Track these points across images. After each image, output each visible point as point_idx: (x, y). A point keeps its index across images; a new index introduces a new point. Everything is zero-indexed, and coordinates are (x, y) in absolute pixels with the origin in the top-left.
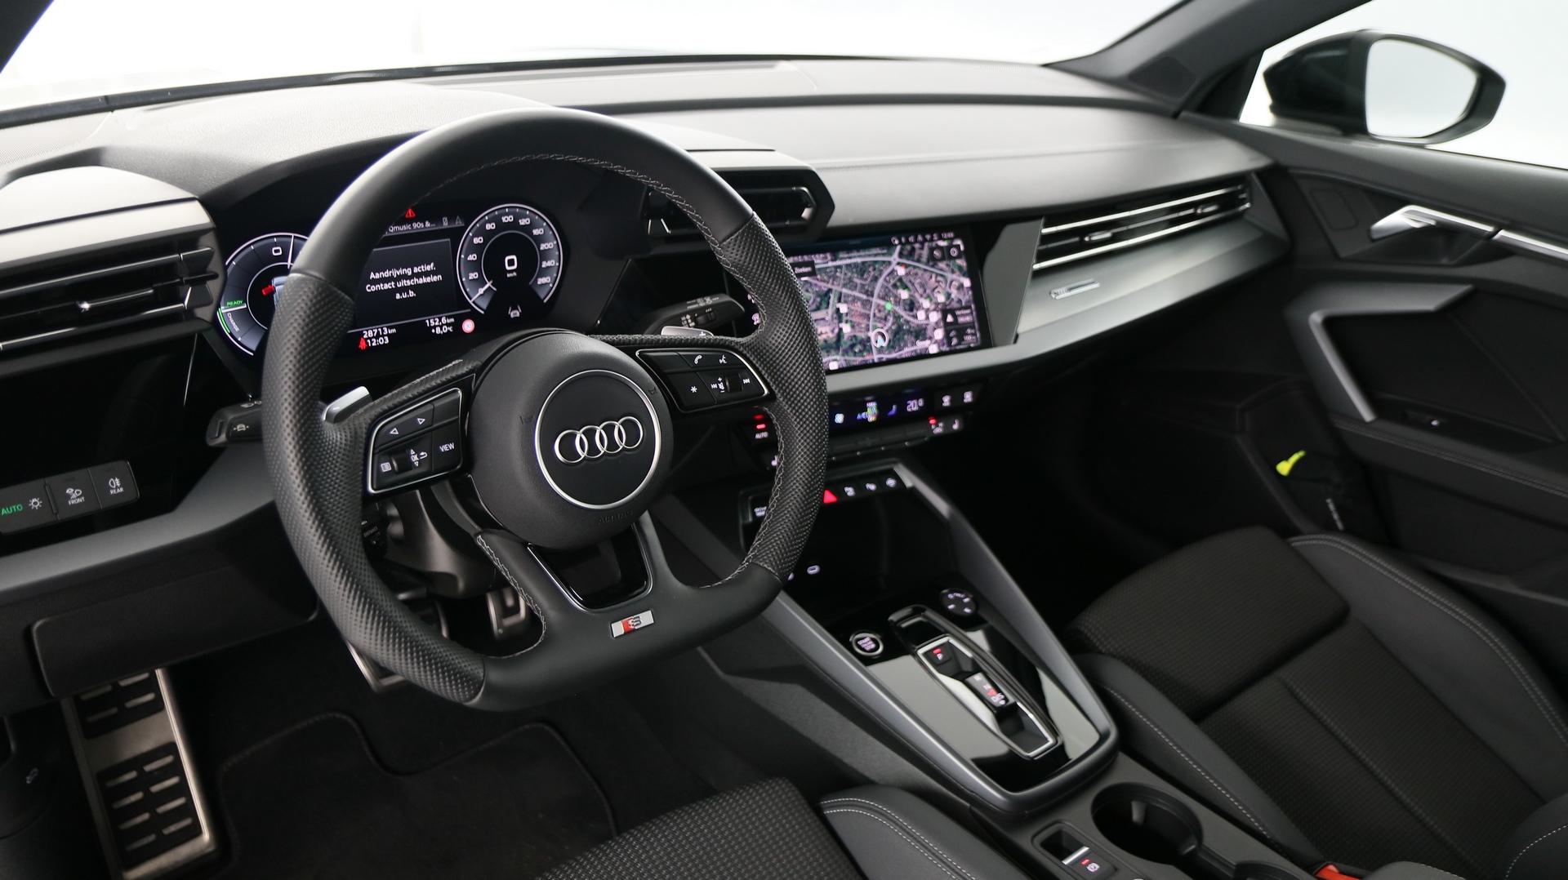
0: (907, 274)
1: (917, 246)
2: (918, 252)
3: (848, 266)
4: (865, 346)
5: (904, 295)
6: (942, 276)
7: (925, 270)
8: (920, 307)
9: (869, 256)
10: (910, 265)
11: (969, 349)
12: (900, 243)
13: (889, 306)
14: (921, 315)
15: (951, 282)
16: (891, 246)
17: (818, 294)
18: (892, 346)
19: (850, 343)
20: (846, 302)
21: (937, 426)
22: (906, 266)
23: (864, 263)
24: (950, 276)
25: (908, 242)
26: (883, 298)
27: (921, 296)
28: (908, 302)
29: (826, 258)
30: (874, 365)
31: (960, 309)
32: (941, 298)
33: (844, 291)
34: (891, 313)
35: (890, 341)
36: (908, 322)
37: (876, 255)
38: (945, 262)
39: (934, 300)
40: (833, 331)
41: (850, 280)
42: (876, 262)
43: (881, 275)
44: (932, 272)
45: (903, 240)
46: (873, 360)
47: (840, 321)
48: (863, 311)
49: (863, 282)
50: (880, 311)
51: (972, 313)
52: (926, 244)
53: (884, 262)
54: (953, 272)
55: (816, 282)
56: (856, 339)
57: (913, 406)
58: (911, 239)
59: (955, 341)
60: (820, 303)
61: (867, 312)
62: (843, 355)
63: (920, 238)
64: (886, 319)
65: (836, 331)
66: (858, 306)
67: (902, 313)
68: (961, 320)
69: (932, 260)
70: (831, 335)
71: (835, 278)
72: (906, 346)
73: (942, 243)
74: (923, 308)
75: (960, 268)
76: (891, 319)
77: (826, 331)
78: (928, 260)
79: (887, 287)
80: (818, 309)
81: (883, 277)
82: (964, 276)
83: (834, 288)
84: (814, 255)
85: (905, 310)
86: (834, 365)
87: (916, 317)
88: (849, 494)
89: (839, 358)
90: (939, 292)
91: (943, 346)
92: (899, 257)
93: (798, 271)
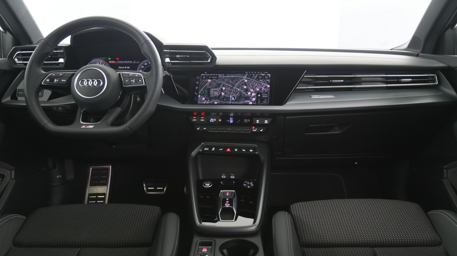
0: (248, 82)
1: (254, 74)
2: (253, 76)
3: (228, 78)
4: (227, 99)
5: (245, 87)
6: (260, 83)
7: (254, 81)
8: (250, 91)
9: (237, 76)
10: (250, 79)
11: (264, 105)
12: (248, 73)
13: (239, 90)
14: (249, 93)
15: (263, 85)
16: (245, 74)
17: (217, 84)
18: (236, 100)
19: (223, 98)
20: (225, 87)
21: (254, 129)
22: (248, 80)
23: (234, 77)
24: (263, 84)
26: (238, 87)
27: (251, 88)
28: (246, 89)
29: (223, 75)
31: (264, 93)
32: (258, 90)
33: (226, 84)
34: (239, 92)
36: (244, 95)
37: (239, 76)
38: (262, 80)
39: (255, 90)
40: (218, 94)
41: (228, 81)
42: (238, 78)
43: (239, 81)
44: (257, 82)
45: (249, 73)
46: (229, 103)
47: (222, 92)
49: (232, 82)
50: (235, 90)
51: (268, 95)
52: (257, 74)
53: (241, 78)
54: (264, 83)
55: (218, 81)
56: (225, 97)
57: (246, 121)
58: (252, 73)
59: (259, 102)
60: (217, 86)
61: (231, 90)
62: (220, 101)
63: (255, 72)
64: (237, 93)
65: (220, 94)
66: (229, 89)
68: (263, 96)
69: (258, 79)
70: (217, 95)
71: (224, 80)
72: (241, 101)
73: (263, 75)
74: (251, 92)
75: (267, 82)
77: (216, 94)
78: (256, 79)
79: (240, 85)
80: (216, 88)
81: (240, 82)
82: (268, 84)
83: (222, 83)
84: (219, 74)
85: (244, 91)
86: (216, 103)
87: (247, 94)
88: (235, 150)
89: (218, 101)
90: (258, 88)
91: (254, 103)
92: (247, 77)
93: (213, 77)
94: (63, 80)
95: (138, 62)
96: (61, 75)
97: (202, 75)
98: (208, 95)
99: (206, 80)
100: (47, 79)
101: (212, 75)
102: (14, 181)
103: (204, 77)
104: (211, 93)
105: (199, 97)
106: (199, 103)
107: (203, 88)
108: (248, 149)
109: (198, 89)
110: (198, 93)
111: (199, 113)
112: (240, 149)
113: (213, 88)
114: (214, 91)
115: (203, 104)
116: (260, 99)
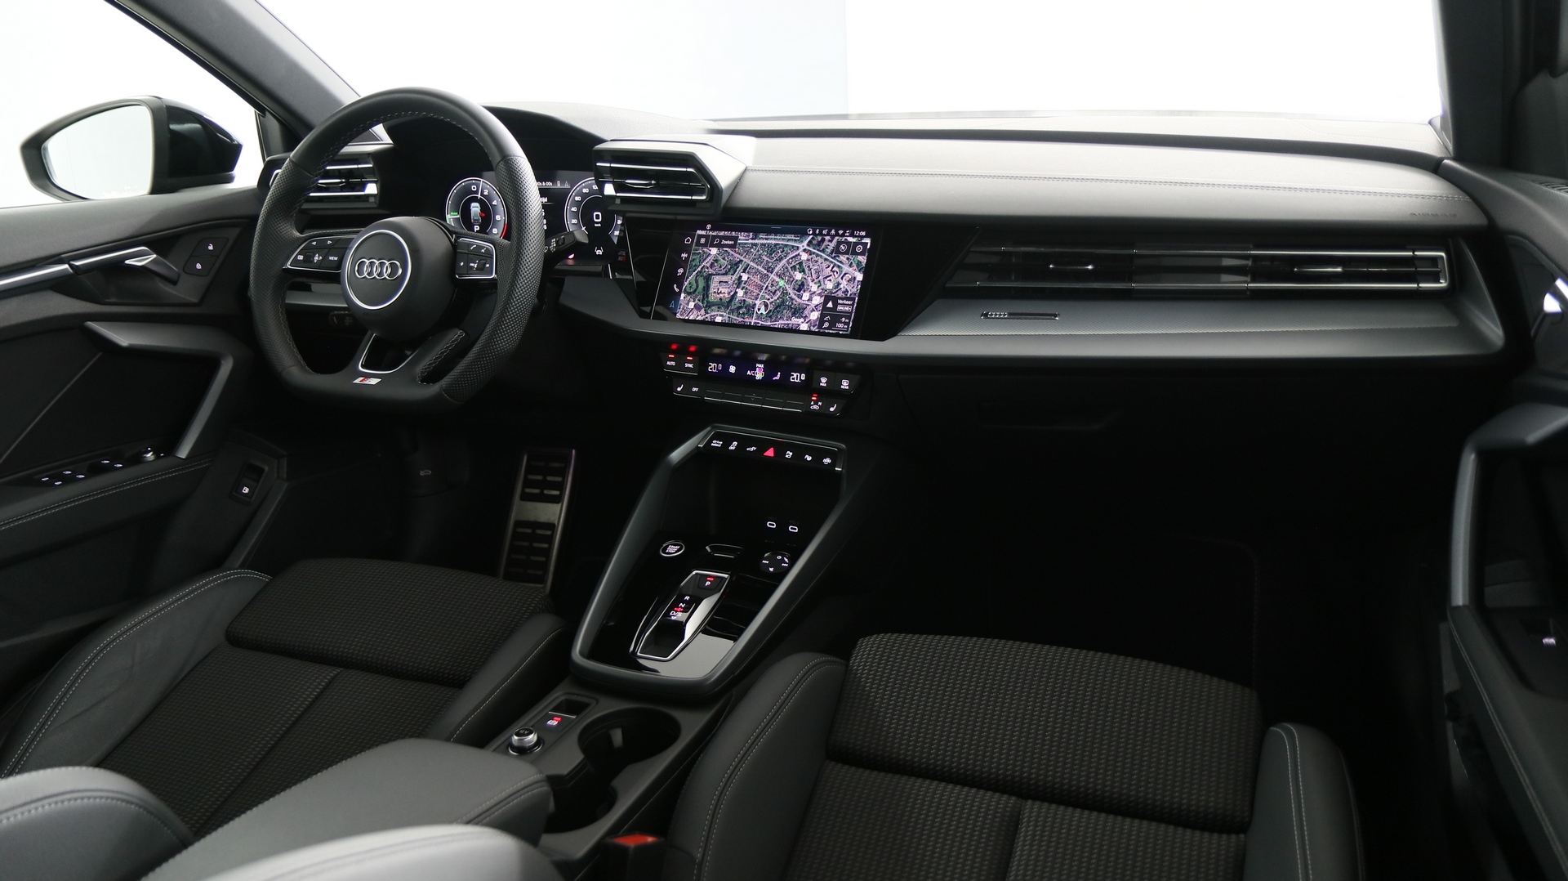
0: (808, 260)
1: (827, 238)
2: (826, 243)
3: (762, 244)
4: (748, 310)
5: (798, 276)
6: (839, 267)
7: (826, 259)
8: (808, 289)
9: (783, 240)
10: (814, 253)
11: (837, 335)
12: (814, 234)
13: (782, 283)
14: (806, 296)
15: (845, 274)
16: (804, 234)
17: (731, 263)
18: (769, 316)
19: (738, 305)
20: (749, 273)
21: (816, 403)
22: (811, 253)
23: (776, 245)
24: (846, 268)
25: (821, 234)
26: (779, 276)
27: (813, 280)
28: (800, 283)
29: (749, 236)
30: (749, 327)
31: (843, 299)
32: (830, 286)
33: (752, 263)
34: (781, 289)
35: (770, 311)
36: (792, 299)
37: (788, 240)
38: (847, 256)
39: (823, 286)
40: (729, 293)
41: (760, 256)
42: (786, 245)
43: (786, 257)
44: (832, 262)
45: (817, 232)
46: (750, 323)
47: (738, 287)
48: (759, 282)
49: (769, 260)
50: (772, 285)
51: (853, 305)
52: (836, 238)
53: (793, 246)
54: (851, 265)
55: (733, 253)
56: (744, 303)
57: (797, 377)
58: (825, 232)
59: (826, 325)
60: (729, 270)
61: (762, 284)
62: (729, 313)
63: (833, 232)
64: (774, 293)
65: (732, 293)
66: (757, 279)
67: (790, 291)
68: (840, 308)
69: (837, 252)
70: (726, 295)
71: (748, 252)
72: (782, 318)
73: (851, 239)
74: (810, 291)
75: (859, 263)
76: (779, 294)
77: (725, 292)
78: (832, 253)
79: (787, 268)
80: (726, 274)
81: (788, 258)
82: (860, 271)
83: (745, 260)
84: (741, 232)
85: (794, 289)
86: (719, 320)
87: (800, 297)
88: (787, 456)
89: (725, 314)
90: (830, 280)
91: (814, 326)
92: (808, 245)
93: (724, 242)
94: (331, 258)
95: (567, 186)
96: (329, 242)
97: (700, 232)
98: (703, 295)
99: (705, 250)
100: (299, 254)
101: (722, 234)
102: (286, 485)
103: (703, 241)
104: (712, 290)
105: (682, 298)
106: (678, 316)
107: (694, 273)
108: (819, 454)
109: (684, 274)
110: (680, 287)
111: (683, 346)
112: (799, 451)
113: (719, 274)
114: (720, 282)
115: (688, 321)
116: (829, 314)
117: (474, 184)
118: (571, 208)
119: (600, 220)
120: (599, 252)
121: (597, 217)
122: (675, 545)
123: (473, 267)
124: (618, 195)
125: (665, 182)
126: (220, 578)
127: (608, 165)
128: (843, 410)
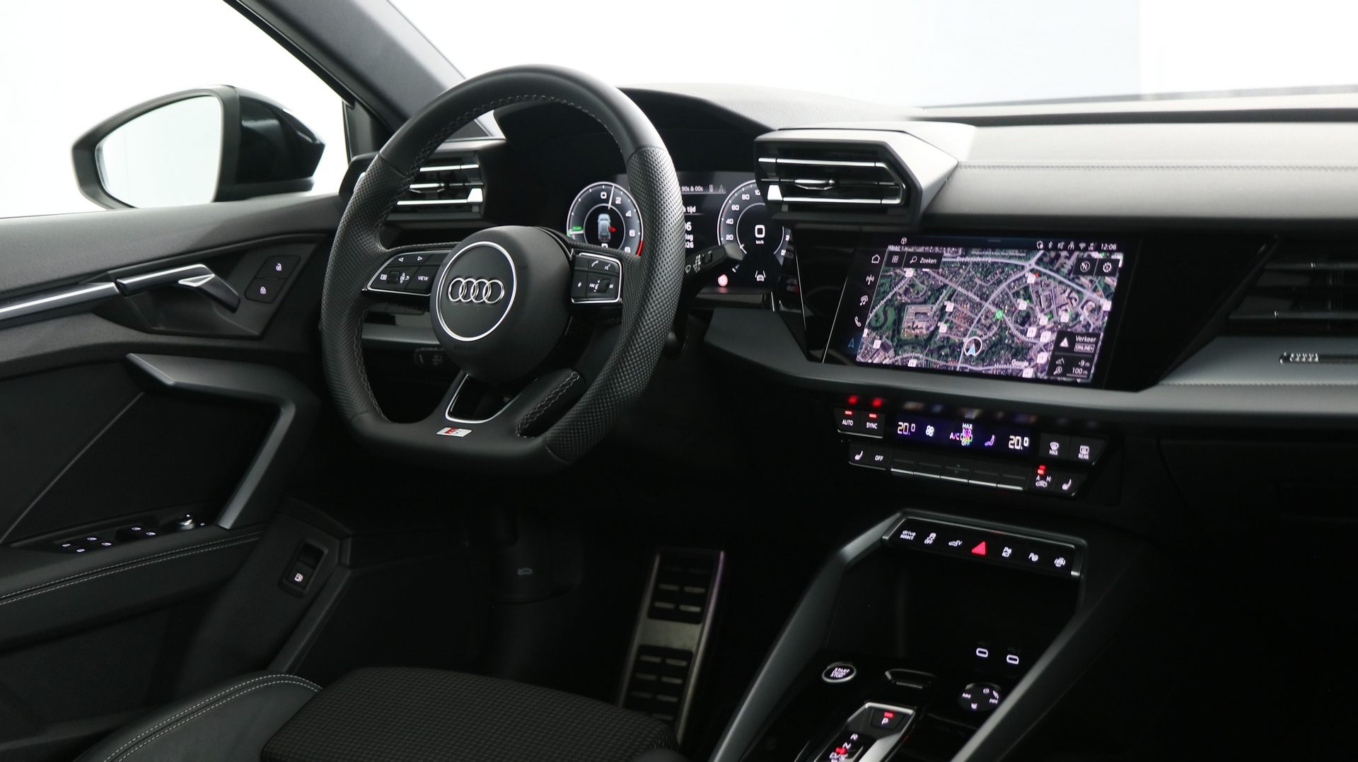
0: (1036, 283)
1: (1064, 254)
2: (1062, 260)
3: (975, 263)
4: (953, 351)
5: (1023, 305)
6: (1078, 292)
7: (1061, 283)
8: (1036, 323)
9: (1003, 257)
10: (1045, 274)
11: (1074, 384)
12: (1046, 248)
13: (999, 315)
14: (1032, 332)
15: (1087, 302)
16: (1032, 249)
17: (931, 288)
18: (981, 359)
19: (940, 344)
20: (955, 301)
21: (1043, 478)
22: (1039, 274)
23: (993, 264)
24: (1088, 294)
25: (1055, 248)
26: (997, 305)
27: (1042, 311)
28: (1024, 314)
29: (957, 252)
30: (954, 373)
31: (1082, 335)
32: (1065, 318)
33: (960, 289)
34: (999, 323)
35: (983, 352)
36: (1012, 336)
37: (1011, 257)
38: (1090, 278)
39: (1056, 318)
40: (928, 328)
41: (971, 279)
42: (1007, 265)
43: (1006, 279)
44: (1069, 286)
45: (1050, 245)
46: (955, 368)
47: (940, 320)
48: (969, 313)
49: (983, 284)
50: (987, 317)
51: (1096, 343)
52: (1076, 254)
53: (1016, 266)
54: (1095, 290)
55: (936, 275)
56: (948, 342)
57: (1017, 443)
58: (1060, 245)
59: (1059, 370)
60: (929, 298)
61: (973, 316)
62: (927, 355)
63: (1072, 245)
64: (989, 328)
65: (932, 329)
66: (966, 310)
67: (1011, 325)
68: (1079, 348)
69: (1076, 272)
70: (924, 331)
71: (956, 274)
72: (998, 361)
73: (1096, 255)
74: (1038, 325)
75: (1106, 287)
76: (995, 329)
77: (922, 327)
78: (1069, 273)
79: (1007, 294)
80: (925, 302)
81: (1008, 281)
82: (1107, 297)
83: (950, 284)
84: (947, 247)
85: (1016, 322)
86: (912, 363)
87: (1024, 333)
88: (1004, 554)
89: (921, 356)
90: (1066, 310)
91: (1041, 372)
92: (1037, 263)
93: (923, 261)
94: (421, 278)
95: (722, 191)
96: (420, 258)
97: (892, 248)
98: (894, 331)
99: (898, 271)
100: (383, 272)
101: (921, 250)
102: (349, 574)
103: (895, 259)
104: (905, 325)
105: (865, 335)
106: (859, 358)
107: (882, 302)
108: (1050, 554)
109: (868, 303)
110: (863, 320)
111: (864, 399)
112: (1022, 548)
113: (915, 303)
114: (916, 314)
115: (872, 365)
116: (1064, 357)
117: (603, 190)
118: (726, 220)
119: (763, 236)
120: (760, 278)
121: (760, 231)
122: (843, 668)
123: (594, 288)
124: (786, 199)
125: (847, 182)
126: (259, 683)
127: (773, 160)
128: (1078, 487)
